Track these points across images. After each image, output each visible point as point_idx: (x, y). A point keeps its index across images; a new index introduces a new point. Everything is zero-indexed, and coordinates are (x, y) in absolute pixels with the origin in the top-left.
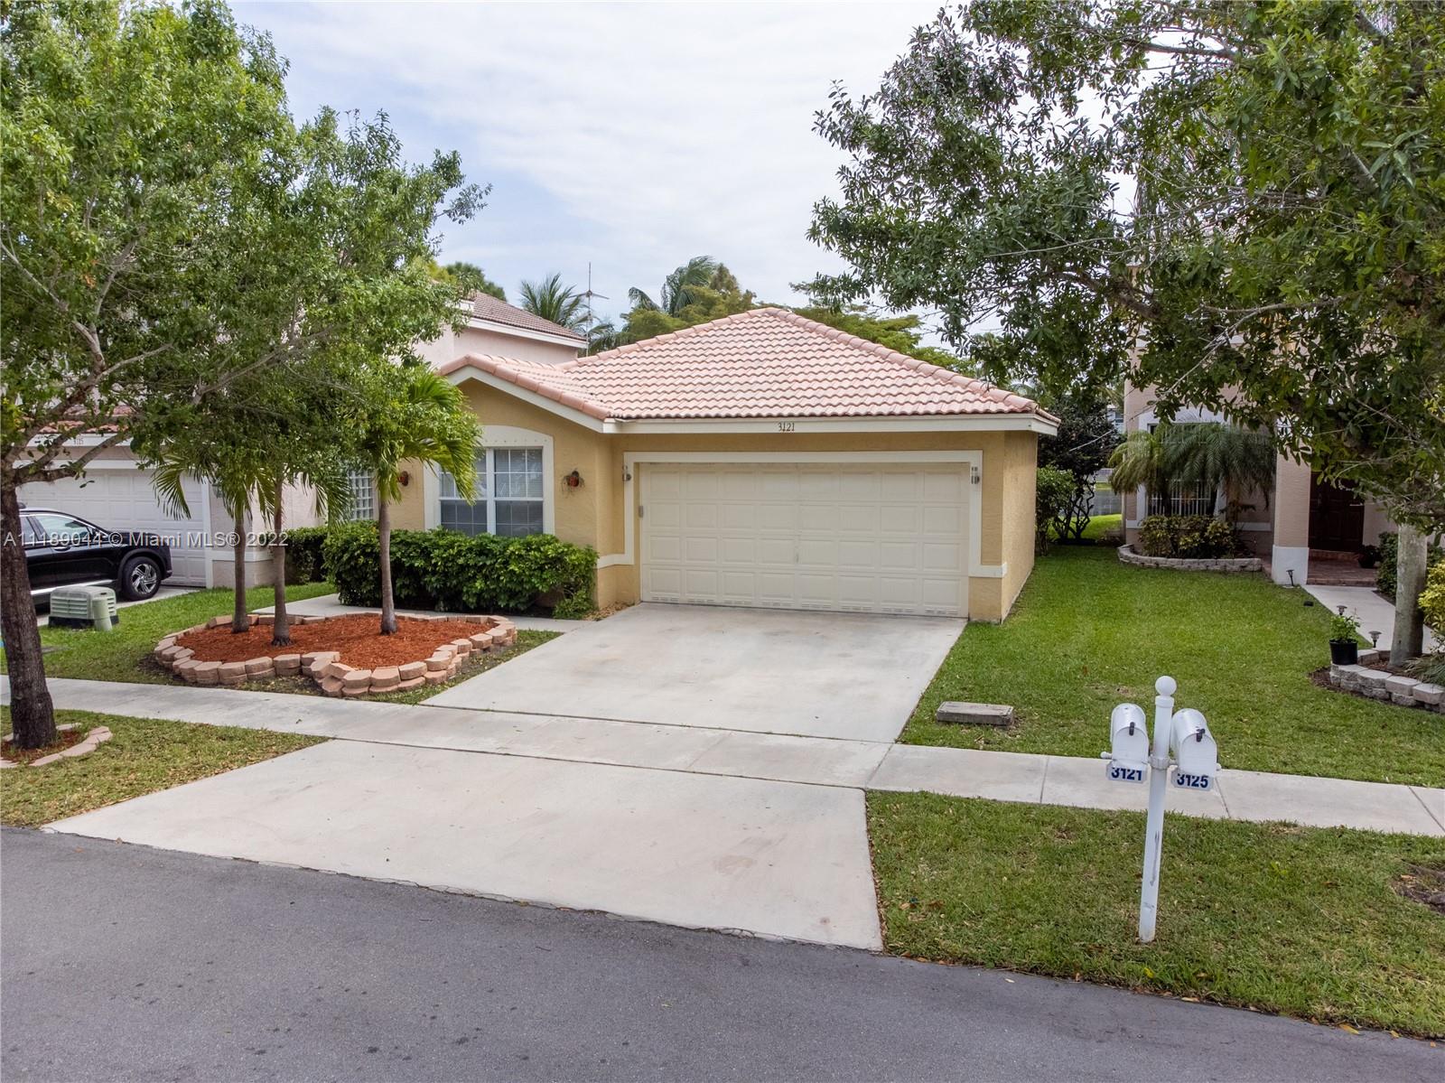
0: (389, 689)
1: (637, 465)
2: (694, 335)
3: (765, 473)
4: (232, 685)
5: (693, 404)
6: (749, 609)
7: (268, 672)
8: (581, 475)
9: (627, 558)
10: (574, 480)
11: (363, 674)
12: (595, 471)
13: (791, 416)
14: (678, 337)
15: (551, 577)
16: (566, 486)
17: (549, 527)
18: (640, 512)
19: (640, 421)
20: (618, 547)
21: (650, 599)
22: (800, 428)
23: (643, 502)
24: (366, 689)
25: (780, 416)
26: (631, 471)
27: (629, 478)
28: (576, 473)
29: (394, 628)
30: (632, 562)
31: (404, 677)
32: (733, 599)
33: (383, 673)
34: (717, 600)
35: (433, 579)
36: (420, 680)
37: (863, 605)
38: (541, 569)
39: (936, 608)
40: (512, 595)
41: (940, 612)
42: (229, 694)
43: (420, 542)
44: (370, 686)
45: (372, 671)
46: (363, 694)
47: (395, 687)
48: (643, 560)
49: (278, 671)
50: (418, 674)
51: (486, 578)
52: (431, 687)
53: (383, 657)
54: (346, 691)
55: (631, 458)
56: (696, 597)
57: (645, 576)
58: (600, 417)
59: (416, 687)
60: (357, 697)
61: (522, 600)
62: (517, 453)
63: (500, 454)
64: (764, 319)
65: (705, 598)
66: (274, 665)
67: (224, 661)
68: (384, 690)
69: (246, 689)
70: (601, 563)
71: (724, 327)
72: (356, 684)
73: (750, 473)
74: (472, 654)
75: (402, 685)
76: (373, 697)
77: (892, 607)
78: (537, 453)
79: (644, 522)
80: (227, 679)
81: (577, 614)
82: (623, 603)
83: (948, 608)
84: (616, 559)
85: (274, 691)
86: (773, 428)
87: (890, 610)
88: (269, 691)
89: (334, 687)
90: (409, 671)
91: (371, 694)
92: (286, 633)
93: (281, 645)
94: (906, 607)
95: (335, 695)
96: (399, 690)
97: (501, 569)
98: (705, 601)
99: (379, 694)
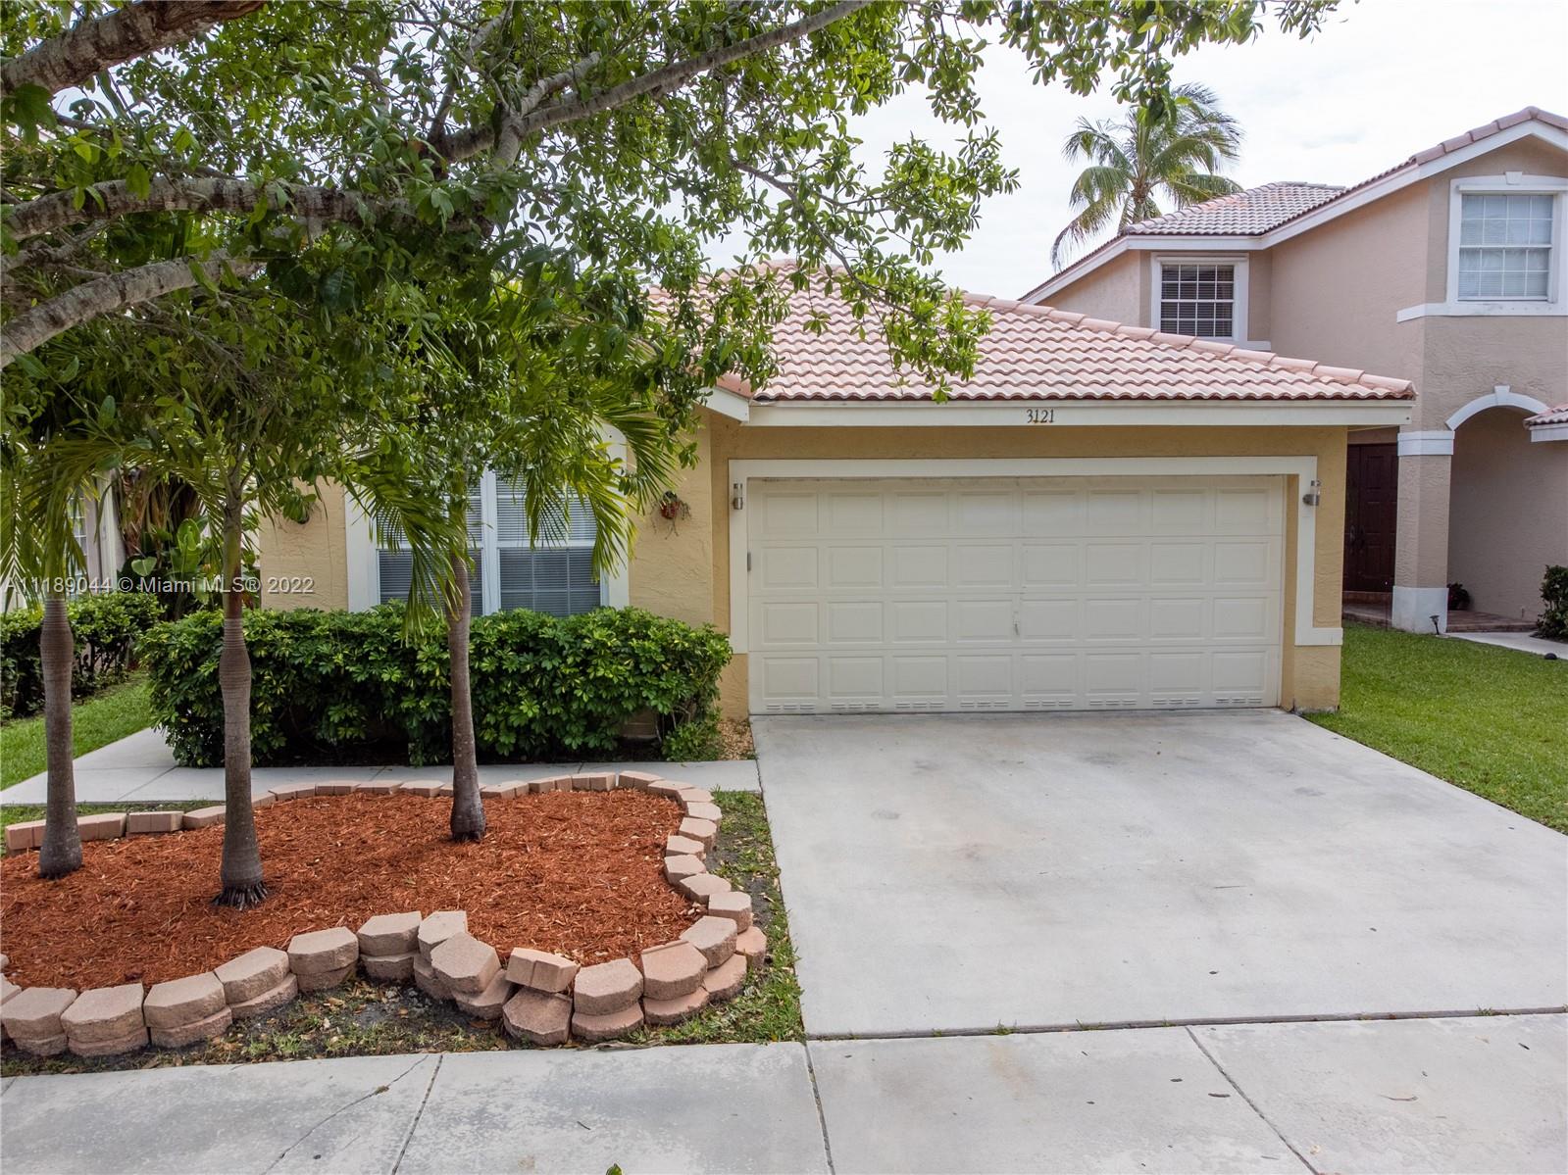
3: (965, 494)
6: (940, 715)
7: (289, 990)
8: (682, 499)
9: (736, 642)
10: (670, 507)
11: (623, 975)
13: (1053, 397)
17: (618, 595)
18: (748, 562)
20: (720, 624)
21: (764, 710)
22: (1064, 418)
24: (637, 1014)
25: (1035, 397)
26: (741, 493)
27: (738, 504)
28: (672, 495)
29: (482, 822)
30: (744, 649)
31: (711, 962)
32: (910, 701)
33: (670, 963)
34: (884, 704)
35: (423, 705)
36: (739, 965)
37: (1122, 698)
39: (1231, 695)
40: (592, 723)
41: (1235, 701)
43: (383, 632)
44: (641, 1000)
45: (640, 958)
46: (639, 1027)
47: (698, 999)
50: (727, 949)
51: (537, 694)
54: (590, 1026)
55: (742, 471)
56: (846, 702)
57: (754, 672)
58: (746, 394)
59: (746, 984)
60: (628, 1038)
65: (862, 702)
67: (144, 979)
73: (941, 494)
75: (718, 982)
77: (1168, 697)
79: (752, 580)
80: (178, 1034)
82: (731, 721)
83: (1248, 695)
86: (1018, 418)
87: (1163, 702)
88: (342, 1054)
89: (544, 1018)
90: (719, 947)
91: (652, 1023)
92: (258, 871)
93: (248, 902)
94: (1186, 697)
95: (555, 1043)
96: (719, 1000)
97: (573, 676)
98: (863, 708)
99: (678, 1021)
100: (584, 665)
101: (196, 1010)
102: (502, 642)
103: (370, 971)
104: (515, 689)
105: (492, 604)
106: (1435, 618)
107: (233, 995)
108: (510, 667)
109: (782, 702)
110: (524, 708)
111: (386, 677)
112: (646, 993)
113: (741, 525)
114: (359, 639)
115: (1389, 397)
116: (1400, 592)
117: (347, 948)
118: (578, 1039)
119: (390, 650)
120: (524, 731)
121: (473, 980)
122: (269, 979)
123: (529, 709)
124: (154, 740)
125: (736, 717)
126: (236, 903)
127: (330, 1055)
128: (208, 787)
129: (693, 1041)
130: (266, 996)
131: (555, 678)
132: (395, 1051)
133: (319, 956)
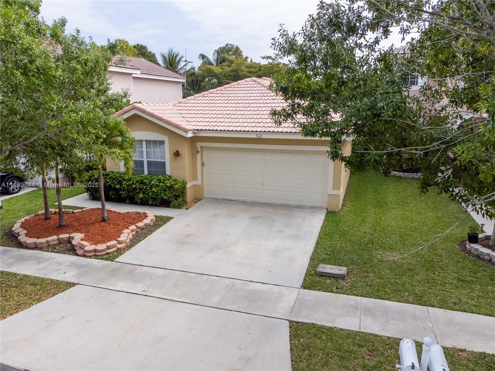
0: (103, 253)
1: (202, 147)
2: (224, 90)
3: (251, 152)
4: (41, 249)
5: (223, 124)
7: (56, 242)
8: (180, 152)
9: (199, 182)
10: (177, 154)
11: (93, 247)
12: (185, 151)
13: (261, 131)
14: (217, 91)
15: (169, 193)
16: (174, 157)
17: (168, 172)
18: (203, 164)
19: (202, 131)
20: (195, 178)
21: (207, 197)
22: (264, 136)
23: (204, 161)
24: (93, 254)
25: (256, 131)
26: (199, 149)
27: (198, 152)
28: (178, 151)
29: (107, 219)
30: (200, 184)
31: (109, 248)
32: (239, 198)
33: (101, 247)
34: (232, 198)
35: (123, 193)
36: (115, 249)
37: (288, 202)
38: (165, 190)
39: (315, 204)
40: (154, 199)
41: (316, 206)
42: (39, 254)
43: (118, 178)
44: (95, 252)
45: (96, 245)
46: (92, 256)
47: (105, 252)
48: (204, 182)
49: (60, 242)
50: (114, 246)
51: (144, 193)
52: (120, 252)
53: (102, 236)
54: (86, 254)
55: (199, 145)
56: (225, 197)
57: (205, 188)
58: (186, 131)
59: (114, 252)
60: (90, 257)
61: (158, 201)
62: (155, 142)
63: (148, 142)
64: (251, 83)
65: (228, 198)
66: (58, 239)
67: (38, 238)
68: (100, 254)
69: (47, 251)
70: (188, 186)
71: (236, 86)
72: (90, 252)
73: (245, 152)
74: (137, 232)
75: (108, 251)
76: (96, 257)
77: (298, 203)
78: (162, 142)
79: (205, 168)
80: (39, 246)
81: (179, 207)
82: (197, 200)
83: (320, 205)
84: (195, 183)
85: (58, 252)
86: (254, 136)
88: (56, 253)
89: (80, 252)
90: (111, 246)
91: (95, 255)
92: (64, 223)
93: (62, 228)
94: (303, 204)
95: (80, 256)
96: (108, 254)
98: (228, 199)
99: (99, 255)
100: (151, 188)
101: (41, 243)
102: (137, 182)
104: (139, 191)
105: (146, 172)
107: (48, 242)
108: (138, 187)
109: (211, 196)
111: (117, 187)
113: (199, 156)
118: (85, 256)
119: (119, 181)
120: (141, 199)
121: (76, 245)
122: (54, 240)
123: (141, 195)
125: (199, 199)
129: (99, 259)
130: (52, 243)
131: (146, 190)
132: (62, 253)
133: (61, 238)
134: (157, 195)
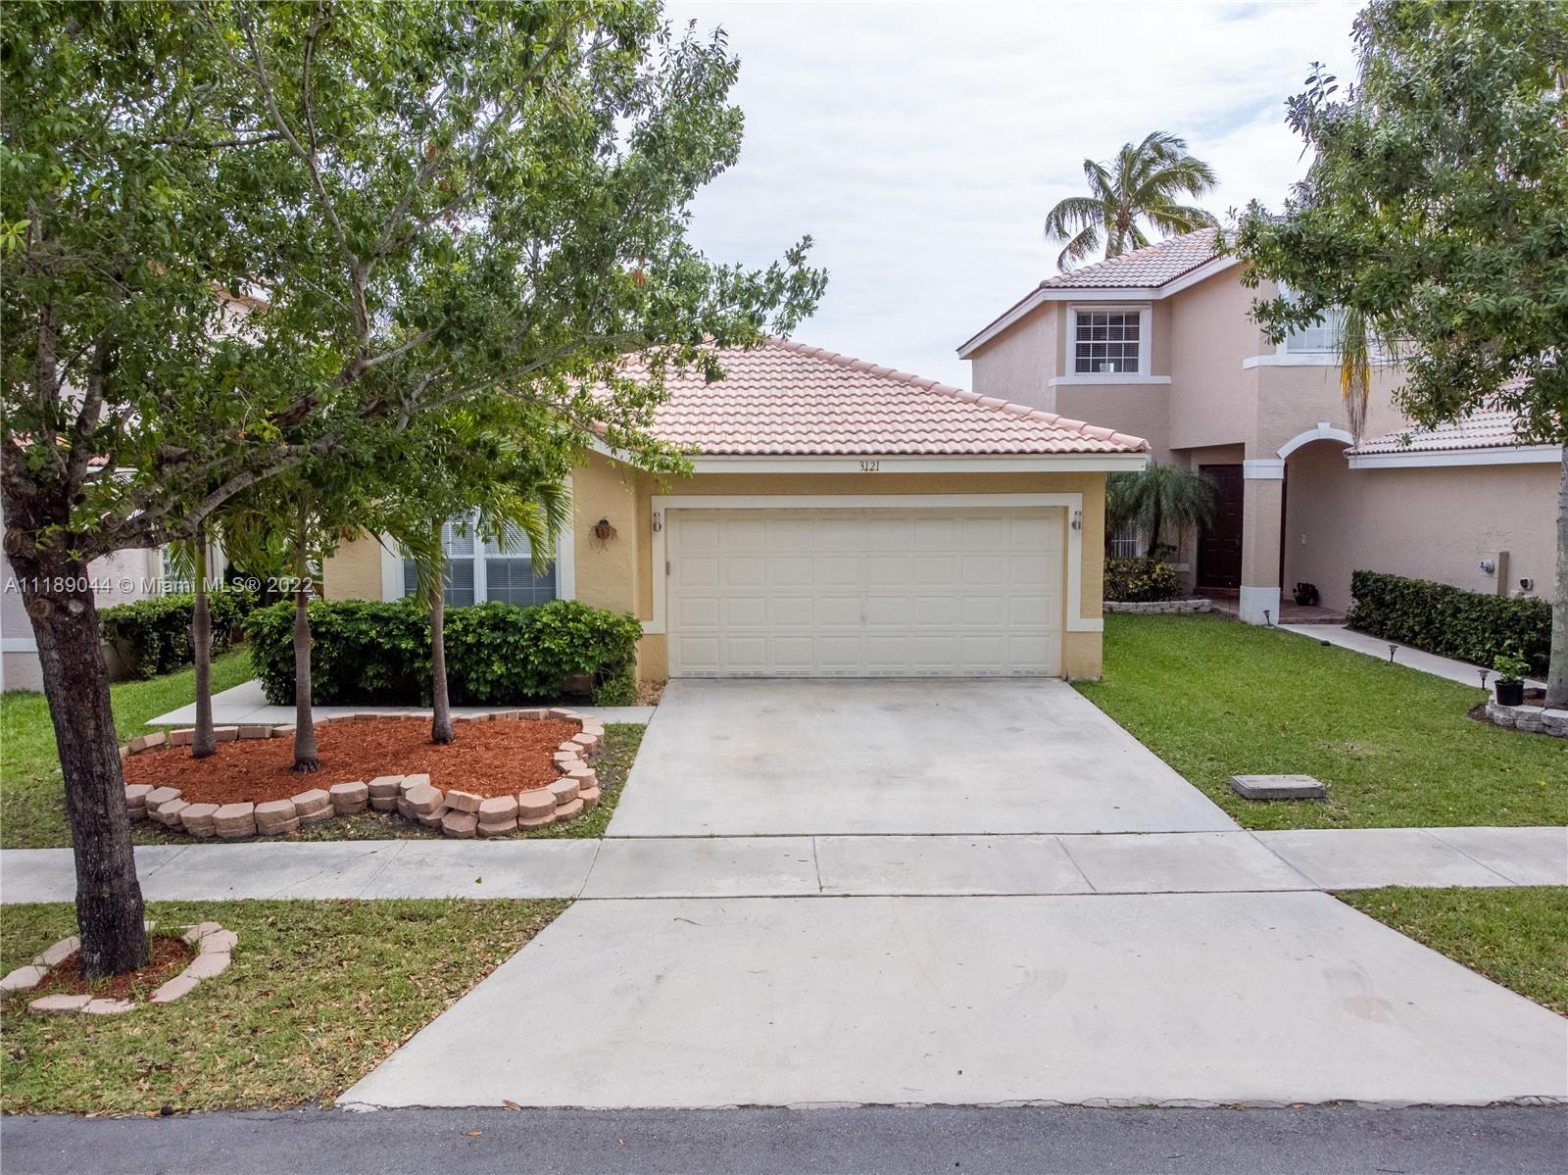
0: (549, 820)
1: (669, 511)
3: (825, 520)
4: (281, 835)
6: (807, 680)
7: (330, 809)
8: (610, 524)
9: (658, 625)
10: (603, 531)
12: (631, 521)
13: (877, 453)
16: (594, 539)
17: (568, 592)
18: (668, 568)
21: (679, 675)
22: (886, 467)
23: (671, 558)
24: (514, 824)
26: (662, 519)
27: (660, 527)
29: (451, 734)
30: (661, 630)
31: (560, 800)
32: (786, 669)
33: (532, 799)
34: (766, 671)
36: (577, 805)
37: (941, 669)
39: (1023, 668)
40: (542, 679)
41: (1028, 672)
44: (517, 818)
45: (516, 795)
47: (552, 817)
48: (672, 627)
50: (571, 795)
51: (504, 659)
54: (486, 828)
55: (660, 503)
56: (739, 669)
57: (672, 647)
59: (580, 812)
61: (557, 686)
65: (751, 670)
66: (334, 799)
68: (539, 822)
72: (501, 817)
73: (808, 520)
75: (561, 812)
77: (976, 669)
79: (671, 578)
80: (272, 828)
82: (652, 682)
83: (1036, 668)
84: (646, 627)
86: (854, 467)
87: (972, 672)
89: (464, 824)
90: (565, 792)
91: (522, 828)
92: (314, 753)
93: (309, 770)
94: (990, 668)
95: (468, 836)
96: (561, 820)
97: (529, 647)
98: (752, 675)
99: (536, 828)
100: (536, 639)
101: (279, 816)
102: (481, 624)
103: (375, 805)
104: (489, 655)
105: (481, 594)
106: (1267, 612)
107: (300, 810)
108: (486, 640)
109: (693, 669)
110: (495, 668)
111: (403, 646)
112: (519, 813)
113: (658, 541)
114: (386, 621)
115: (1126, 451)
116: (1245, 591)
117: (362, 792)
118: (480, 835)
119: (407, 628)
120: (496, 684)
121: (427, 805)
122: (319, 805)
123: (498, 668)
124: (255, 687)
125: (657, 679)
126: (303, 770)
127: (349, 839)
128: (286, 719)
129: (542, 837)
130: (318, 813)
131: (516, 648)
132: (383, 839)
133: (346, 795)
134: (558, 664)
